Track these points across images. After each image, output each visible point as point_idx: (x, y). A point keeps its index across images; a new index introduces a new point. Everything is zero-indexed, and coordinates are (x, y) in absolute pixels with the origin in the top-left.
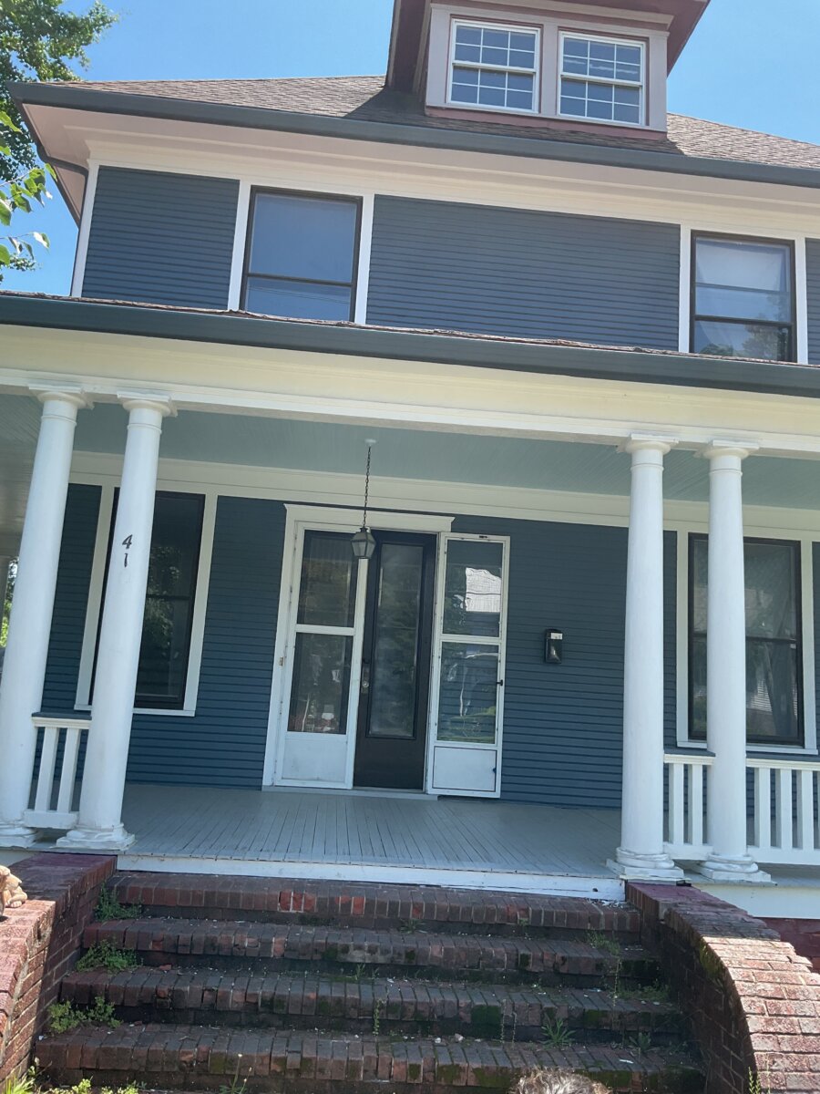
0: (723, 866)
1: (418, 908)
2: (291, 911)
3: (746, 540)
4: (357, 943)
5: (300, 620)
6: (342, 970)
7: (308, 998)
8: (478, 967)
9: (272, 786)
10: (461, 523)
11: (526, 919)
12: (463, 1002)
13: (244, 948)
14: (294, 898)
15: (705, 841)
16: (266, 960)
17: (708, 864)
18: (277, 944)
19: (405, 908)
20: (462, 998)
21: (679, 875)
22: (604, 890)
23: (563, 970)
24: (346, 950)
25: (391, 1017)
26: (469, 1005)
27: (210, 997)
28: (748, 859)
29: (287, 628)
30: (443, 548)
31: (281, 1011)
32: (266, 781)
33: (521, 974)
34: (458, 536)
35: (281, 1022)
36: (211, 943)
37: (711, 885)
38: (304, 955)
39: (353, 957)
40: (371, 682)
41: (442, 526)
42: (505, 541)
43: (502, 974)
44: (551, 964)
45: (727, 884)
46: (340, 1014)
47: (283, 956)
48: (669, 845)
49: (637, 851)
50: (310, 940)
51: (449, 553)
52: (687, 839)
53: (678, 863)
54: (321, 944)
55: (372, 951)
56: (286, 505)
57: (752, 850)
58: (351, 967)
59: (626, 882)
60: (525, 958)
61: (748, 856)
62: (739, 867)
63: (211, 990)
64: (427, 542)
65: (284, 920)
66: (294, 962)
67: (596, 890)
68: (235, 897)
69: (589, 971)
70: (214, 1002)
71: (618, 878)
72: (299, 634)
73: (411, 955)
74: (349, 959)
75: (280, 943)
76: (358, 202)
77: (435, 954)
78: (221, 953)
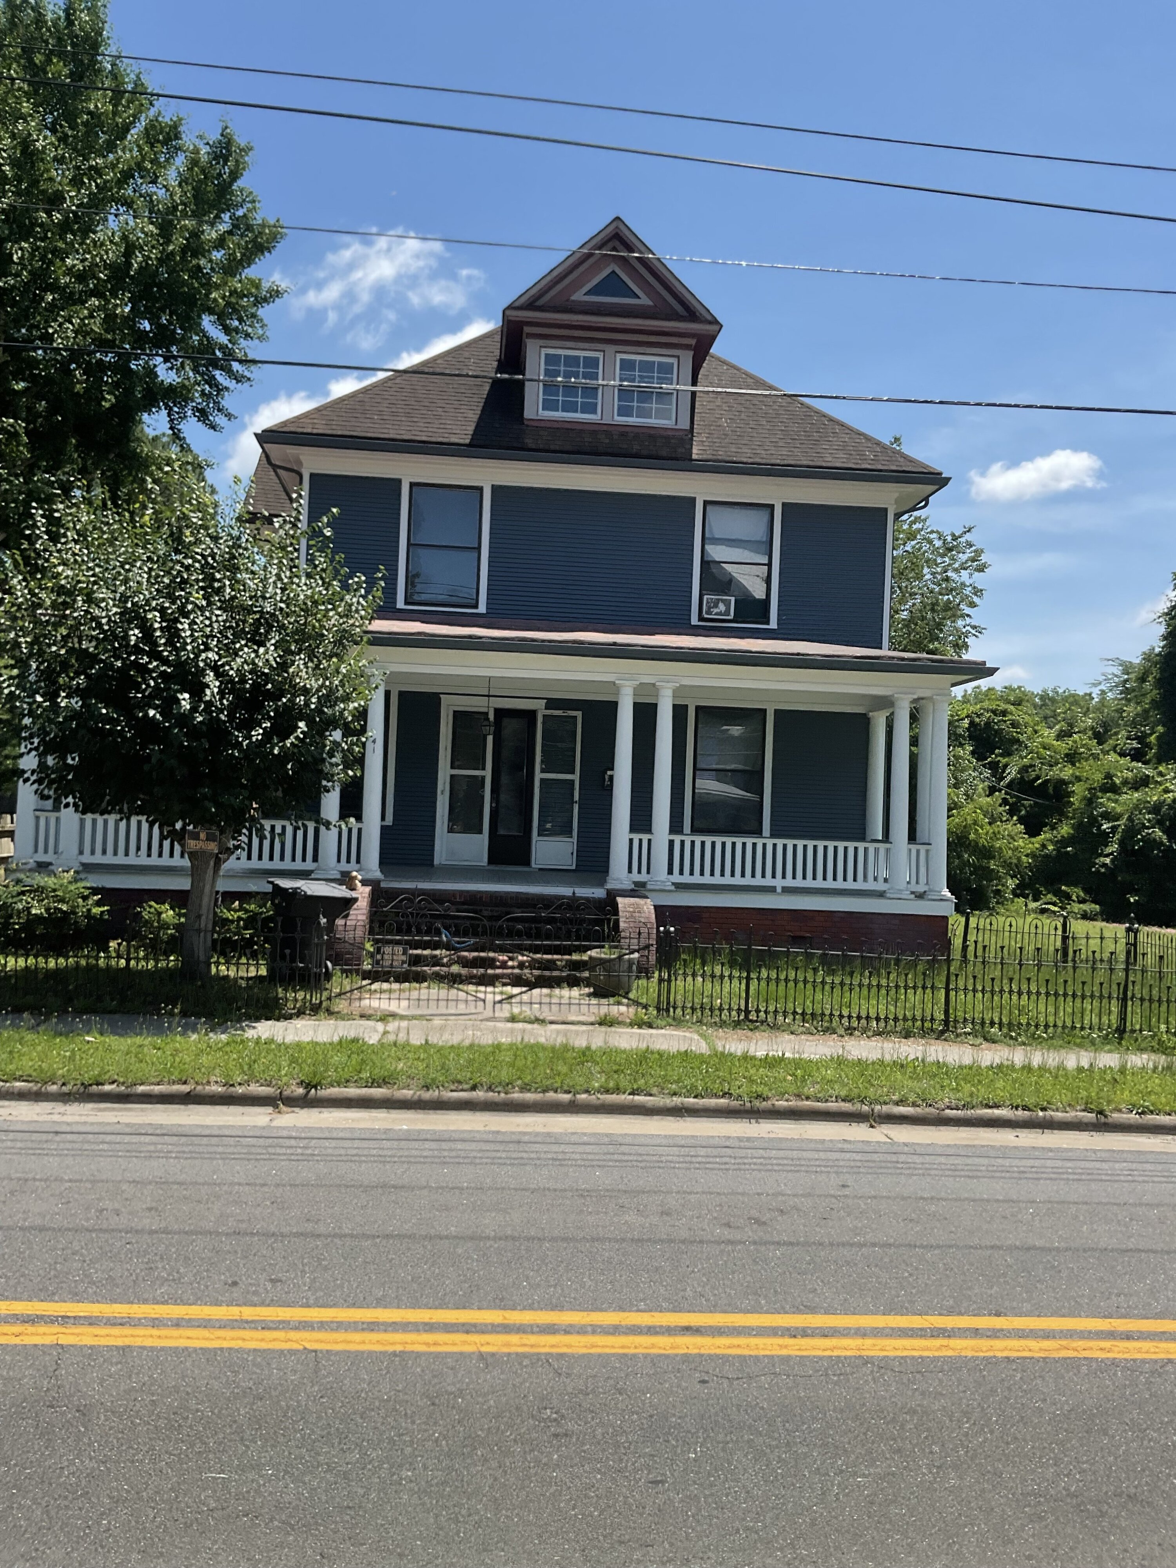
0: (653, 883)
5: (452, 767)
9: (440, 863)
10: (552, 703)
14: (459, 895)
15: (647, 873)
21: (631, 886)
29: (445, 772)
30: (540, 720)
32: (436, 862)
34: (549, 712)
40: (497, 803)
41: (539, 706)
42: (579, 714)
45: (654, 890)
48: (629, 875)
51: (544, 723)
56: (440, 695)
57: (670, 877)
59: (607, 889)
61: (668, 879)
62: (660, 883)
64: (531, 715)
67: (593, 893)
72: (452, 776)
76: (480, 489)
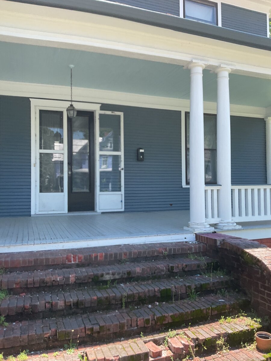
0: (226, 224)
1: (125, 254)
2: (73, 262)
3: (205, 114)
4: (107, 272)
6: (101, 284)
7: (94, 299)
8: (155, 273)
9: (35, 214)
10: (104, 107)
11: (167, 252)
12: (156, 289)
13: (58, 281)
14: (73, 257)
15: (218, 217)
16: (68, 285)
17: (220, 224)
18: (72, 278)
19: (121, 255)
20: (155, 287)
21: (212, 229)
22: (189, 238)
23: (186, 270)
24: (102, 275)
25: (129, 300)
26: (159, 290)
27: (49, 305)
28: (233, 221)
29: (35, 151)
30: (97, 117)
31: (82, 307)
32: (33, 213)
33: (171, 274)
34: (103, 112)
35: (82, 311)
36: (43, 281)
37: (224, 231)
38: (85, 280)
39: (106, 278)
40: (72, 172)
41: (96, 108)
42: (121, 114)
43: (164, 275)
44: (181, 268)
45: (228, 230)
46: (108, 303)
47: (75, 282)
48: (207, 219)
49: (198, 223)
50: (86, 274)
51: (100, 119)
52: (213, 217)
53: (211, 225)
54: (91, 275)
55: (113, 274)
56: (30, 99)
57: (233, 218)
58: (105, 282)
59: (196, 234)
60: (172, 267)
61: (232, 220)
62: (231, 224)
63: (49, 303)
65: (70, 266)
66: (80, 284)
67: (185, 238)
68: (47, 260)
69: (195, 268)
70: (51, 307)
71: (193, 233)
72: (40, 154)
73: (129, 273)
74: (104, 279)
75: (73, 277)
77: (138, 271)
78: (47, 285)
